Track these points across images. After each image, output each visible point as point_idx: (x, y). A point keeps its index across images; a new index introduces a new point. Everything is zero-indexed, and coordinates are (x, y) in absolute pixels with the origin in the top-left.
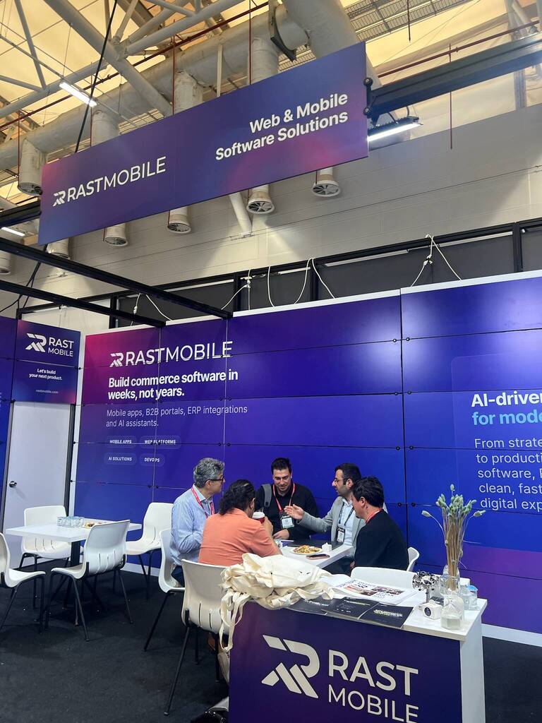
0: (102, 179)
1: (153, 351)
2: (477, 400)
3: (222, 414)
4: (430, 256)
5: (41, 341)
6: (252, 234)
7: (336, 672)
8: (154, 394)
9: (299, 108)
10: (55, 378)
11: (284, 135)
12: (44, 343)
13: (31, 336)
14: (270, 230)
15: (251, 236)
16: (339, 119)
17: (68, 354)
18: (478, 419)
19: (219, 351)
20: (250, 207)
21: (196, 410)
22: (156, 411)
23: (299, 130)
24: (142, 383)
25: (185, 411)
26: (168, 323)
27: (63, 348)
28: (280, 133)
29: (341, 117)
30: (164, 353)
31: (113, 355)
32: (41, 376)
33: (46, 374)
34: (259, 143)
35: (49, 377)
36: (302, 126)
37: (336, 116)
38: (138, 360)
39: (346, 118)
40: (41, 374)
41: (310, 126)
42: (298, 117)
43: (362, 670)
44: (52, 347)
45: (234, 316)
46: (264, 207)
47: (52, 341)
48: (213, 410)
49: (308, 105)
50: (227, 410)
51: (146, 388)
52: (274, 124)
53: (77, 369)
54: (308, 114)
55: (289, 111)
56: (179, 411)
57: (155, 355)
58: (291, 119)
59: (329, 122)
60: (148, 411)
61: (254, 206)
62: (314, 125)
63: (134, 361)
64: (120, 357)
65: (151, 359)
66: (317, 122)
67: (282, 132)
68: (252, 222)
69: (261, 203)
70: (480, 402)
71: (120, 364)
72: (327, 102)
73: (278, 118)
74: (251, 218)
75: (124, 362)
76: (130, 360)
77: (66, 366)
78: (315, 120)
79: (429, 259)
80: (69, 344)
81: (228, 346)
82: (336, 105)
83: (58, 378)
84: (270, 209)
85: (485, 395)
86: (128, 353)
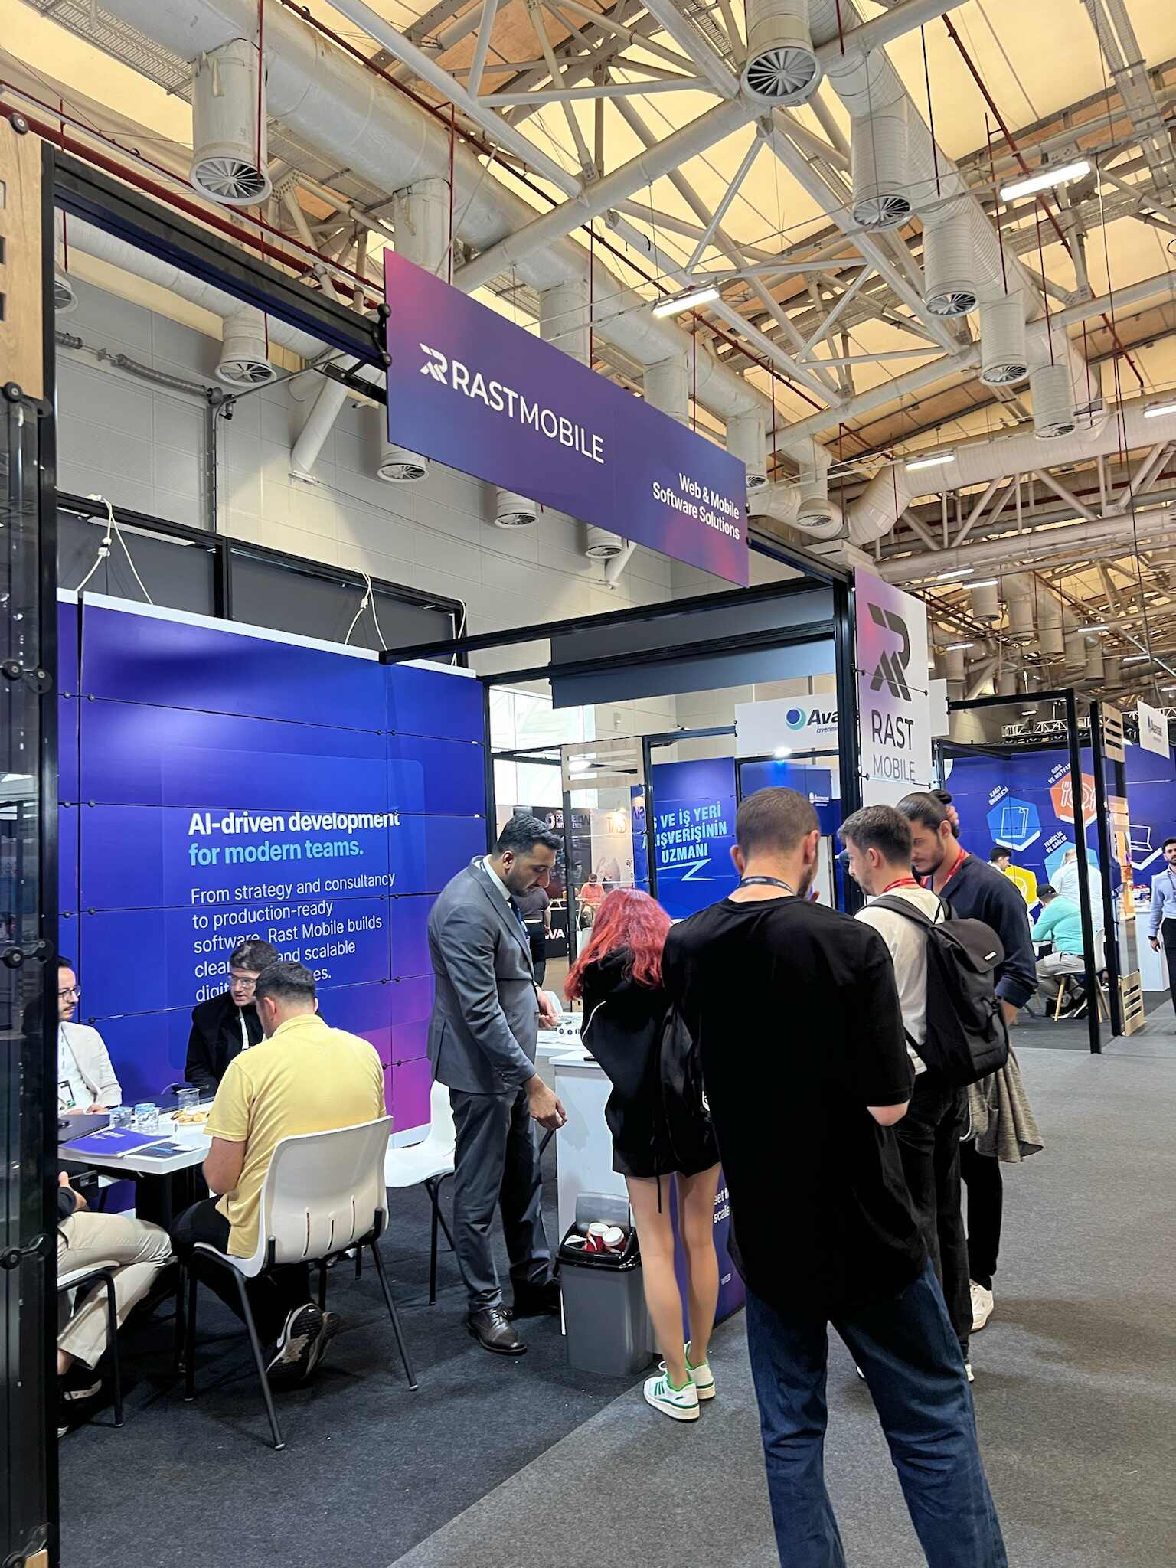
2: (197, 824)
4: (108, 541)
9: (712, 494)
11: (703, 515)
18: (196, 855)
28: (701, 511)
34: (687, 508)
42: (712, 504)
52: (696, 495)
54: (718, 507)
55: (706, 490)
58: (707, 500)
62: (721, 524)
70: (201, 827)
73: (699, 489)
79: (107, 547)
85: (208, 816)
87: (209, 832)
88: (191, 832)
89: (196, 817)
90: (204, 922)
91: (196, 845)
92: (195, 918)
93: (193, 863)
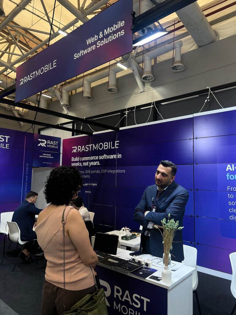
0: (35, 72)
1: (88, 146)
2: (229, 168)
3: (115, 173)
4: (208, 98)
5: (44, 142)
6: (144, 91)
7: (117, 296)
8: (89, 164)
9: (105, 30)
10: (50, 157)
11: (99, 44)
12: (45, 143)
13: (40, 140)
14: (153, 88)
15: (144, 92)
16: (121, 34)
17: (56, 147)
18: (229, 177)
19: (114, 145)
20: (143, 79)
21: (105, 171)
22: (89, 171)
23: (105, 41)
24: (84, 159)
25: (101, 171)
26: (94, 133)
27: (53, 145)
28: (98, 44)
29: (122, 33)
30: (92, 146)
31: (73, 147)
32: (45, 157)
33: (47, 156)
34: (90, 50)
35: (48, 157)
36: (106, 39)
37: (120, 33)
38: (82, 150)
39: (124, 33)
40: (45, 156)
41: (109, 39)
42: (105, 35)
43: (127, 297)
44: (49, 144)
45: (120, 130)
46: (150, 78)
47: (49, 142)
48: (111, 171)
49: (109, 28)
50: (117, 171)
51: (85, 161)
52: (95, 40)
53: (60, 153)
54: (109, 33)
55: (101, 32)
56: (98, 172)
57: (89, 147)
58: (102, 36)
59: (117, 36)
60: (86, 171)
61: (145, 78)
62: (111, 38)
63: (81, 150)
64: (76, 148)
65: (87, 149)
66: (112, 36)
67: (99, 43)
68: (144, 86)
69: (148, 77)
70: (230, 169)
71: (76, 151)
72: (116, 26)
73: (97, 36)
74: (144, 84)
75: (77, 150)
76: (79, 150)
77: (55, 152)
78: (111, 36)
79: (208, 99)
80: (56, 143)
81: (117, 143)
82: (120, 27)
83: (52, 157)
84: (152, 79)
85: (233, 165)
86: (79, 147)
87: (233, 170)
88: (227, 170)
89: (229, 166)
90: (232, 196)
91: (229, 174)
92: (229, 195)
93: (228, 179)
